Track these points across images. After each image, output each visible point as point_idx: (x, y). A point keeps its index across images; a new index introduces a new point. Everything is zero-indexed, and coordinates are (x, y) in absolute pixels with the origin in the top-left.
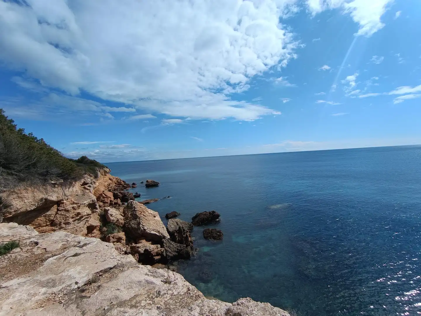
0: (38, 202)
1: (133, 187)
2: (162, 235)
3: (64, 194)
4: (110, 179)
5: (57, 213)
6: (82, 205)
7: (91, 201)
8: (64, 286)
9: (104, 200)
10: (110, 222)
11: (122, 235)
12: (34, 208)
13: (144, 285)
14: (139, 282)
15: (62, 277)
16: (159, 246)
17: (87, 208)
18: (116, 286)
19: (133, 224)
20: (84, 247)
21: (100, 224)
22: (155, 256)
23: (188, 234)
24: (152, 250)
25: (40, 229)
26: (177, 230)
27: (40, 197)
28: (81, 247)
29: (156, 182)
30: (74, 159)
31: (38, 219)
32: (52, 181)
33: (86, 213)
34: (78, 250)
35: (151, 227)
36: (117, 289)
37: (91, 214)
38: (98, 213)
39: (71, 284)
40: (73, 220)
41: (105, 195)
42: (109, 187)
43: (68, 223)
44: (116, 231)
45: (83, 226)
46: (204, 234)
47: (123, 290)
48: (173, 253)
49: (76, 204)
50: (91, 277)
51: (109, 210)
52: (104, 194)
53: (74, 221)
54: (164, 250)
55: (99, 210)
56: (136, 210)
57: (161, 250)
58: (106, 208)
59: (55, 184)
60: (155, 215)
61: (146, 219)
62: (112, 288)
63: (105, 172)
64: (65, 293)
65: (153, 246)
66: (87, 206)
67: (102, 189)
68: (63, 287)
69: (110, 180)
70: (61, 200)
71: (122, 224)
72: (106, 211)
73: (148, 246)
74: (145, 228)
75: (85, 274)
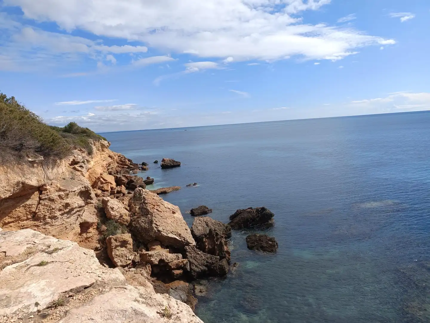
0: (14, 188)
1: (143, 169)
2: (184, 240)
3: (47, 176)
4: (110, 156)
5: (39, 203)
6: (71, 193)
7: (83, 188)
8: (20, 306)
9: (103, 187)
10: (110, 219)
11: (127, 236)
12: (9, 194)
13: (130, 316)
14: (122, 311)
15: (19, 295)
16: (180, 255)
17: (79, 197)
18: (90, 315)
19: (143, 222)
20: (53, 254)
21: (97, 221)
22: (174, 269)
23: (223, 240)
24: (169, 261)
25: (19, 223)
26: (206, 234)
27: (16, 181)
28: (50, 253)
29: (177, 162)
30: (60, 127)
31: (16, 210)
32: (29, 157)
33: (78, 204)
34: (45, 257)
35: (168, 228)
36: (91, 319)
37: (84, 206)
38: (95, 206)
39: (30, 305)
40: (60, 213)
41: (103, 179)
42: (109, 168)
43: (54, 218)
44: (119, 231)
45: (74, 222)
46: (247, 242)
47: (99, 321)
48: (201, 267)
49: (64, 191)
50: (56, 298)
51: (108, 200)
52: (102, 177)
53: (62, 214)
54: (187, 263)
55: (95, 201)
56: (146, 202)
57: (182, 262)
58: (104, 198)
59: (32, 163)
60: (174, 211)
61: (161, 215)
62: (83, 316)
63: (103, 146)
64: (20, 317)
65: (171, 255)
66: (78, 194)
67: (99, 170)
68: (19, 309)
69: (110, 158)
70: (43, 186)
71: (127, 222)
72: (105, 203)
73: (164, 255)
74: (160, 229)
75: (50, 292)
